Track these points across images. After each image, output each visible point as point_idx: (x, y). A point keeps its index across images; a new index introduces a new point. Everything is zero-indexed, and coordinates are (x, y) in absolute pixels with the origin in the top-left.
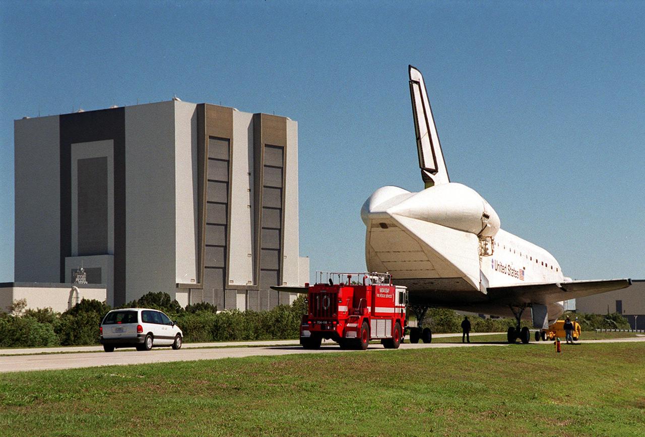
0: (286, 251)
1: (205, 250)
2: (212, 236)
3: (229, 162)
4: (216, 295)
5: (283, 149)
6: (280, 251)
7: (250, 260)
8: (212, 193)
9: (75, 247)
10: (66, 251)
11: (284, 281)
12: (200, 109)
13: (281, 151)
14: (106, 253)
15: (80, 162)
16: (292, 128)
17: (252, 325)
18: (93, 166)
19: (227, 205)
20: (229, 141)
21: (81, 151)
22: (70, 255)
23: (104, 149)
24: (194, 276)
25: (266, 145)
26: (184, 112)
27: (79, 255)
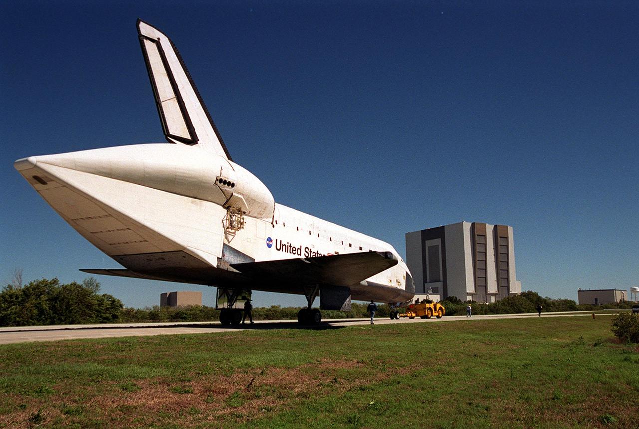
0: (511, 279)
1: (477, 279)
2: (480, 274)
3: (485, 245)
4: (483, 297)
5: (507, 238)
6: (508, 279)
7: (496, 283)
8: (479, 257)
9: (428, 280)
10: (425, 281)
11: (510, 290)
12: (473, 225)
13: (506, 239)
14: (439, 281)
15: (429, 247)
16: (510, 230)
17: (484, 308)
18: (434, 249)
19: (486, 261)
20: (485, 236)
21: (429, 243)
22: (427, 282)
23: (437, 242)
24: (474, 290)
25: (500, 237)
26: (467, 226)
27: (430, 282)
